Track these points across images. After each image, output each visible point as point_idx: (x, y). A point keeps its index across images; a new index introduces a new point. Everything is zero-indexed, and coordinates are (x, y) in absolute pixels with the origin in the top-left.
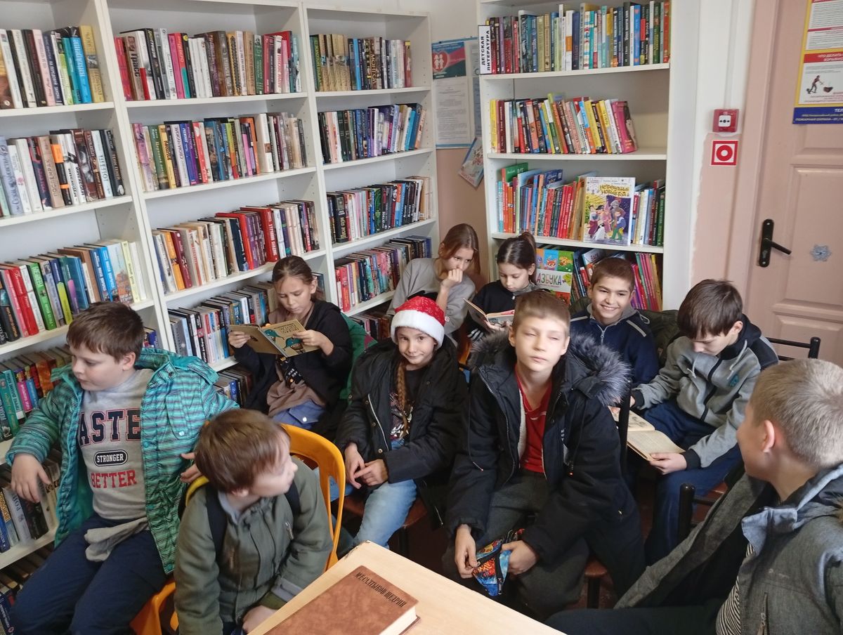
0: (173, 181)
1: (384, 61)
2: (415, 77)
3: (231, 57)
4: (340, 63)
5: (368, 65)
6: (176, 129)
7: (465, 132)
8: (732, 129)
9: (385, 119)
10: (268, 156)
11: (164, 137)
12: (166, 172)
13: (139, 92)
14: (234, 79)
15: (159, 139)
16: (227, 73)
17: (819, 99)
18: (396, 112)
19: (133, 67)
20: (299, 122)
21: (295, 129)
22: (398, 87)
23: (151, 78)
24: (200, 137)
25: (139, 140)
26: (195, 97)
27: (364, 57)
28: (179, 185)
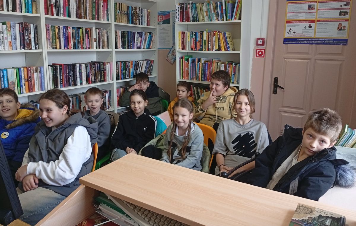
0: (58, 47)
1: (140, 16)
2: (151, 23)
3: (85, 5)
4: (124, 14)
5: (134, 16)
6: (62, 28)
7: (169, 44)
8: (263, 45)
9: (139, 36)
10: (95, 43)
11: (57, 30)
12: (56, 43)
13: (50, 13)
14: (85, 13)
15: (55, 31)
16: (83, 11)
17: (291, 36)
18: (144, 34)
19: (49, 4)
20: (107, 33)
21: (106, 35)
22: (145, 25)
23: (55, 8)
24: (70, 32)
25: (47, 30)
26: (70, 17)
27: (133, 13)
28: (60, 48)
